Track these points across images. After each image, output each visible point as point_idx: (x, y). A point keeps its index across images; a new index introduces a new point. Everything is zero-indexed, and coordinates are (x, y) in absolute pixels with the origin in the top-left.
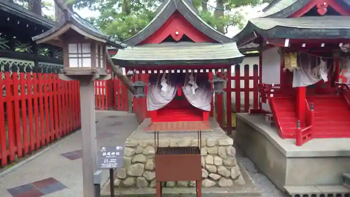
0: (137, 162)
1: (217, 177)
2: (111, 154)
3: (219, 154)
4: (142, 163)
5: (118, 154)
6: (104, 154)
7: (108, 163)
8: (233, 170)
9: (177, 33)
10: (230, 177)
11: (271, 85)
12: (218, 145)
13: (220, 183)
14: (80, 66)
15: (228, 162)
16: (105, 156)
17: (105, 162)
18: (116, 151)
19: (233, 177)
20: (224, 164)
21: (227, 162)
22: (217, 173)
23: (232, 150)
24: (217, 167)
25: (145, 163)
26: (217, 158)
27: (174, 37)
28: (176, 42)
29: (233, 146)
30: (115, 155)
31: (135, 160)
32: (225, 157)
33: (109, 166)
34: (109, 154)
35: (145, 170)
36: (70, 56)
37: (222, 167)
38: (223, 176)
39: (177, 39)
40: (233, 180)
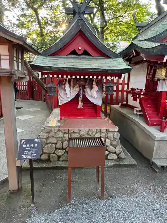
0: (50, 143)
1: (107, 153)
2: (30, 146)
3: (109, 137)
4: (53, 143)
5: (36, 145)
6: (24, 146)
7: (28, 154)
8: (117, 148)
9: (80, 48)
10: (115, 153)
12: (108, 131)
13: (109, 157)
15: (115, 143)
16: (25, 148)
17: (25, 153)
18: (34, 143)
19: (118, 153)
20: (111, 144)
21: (113, 143)
22: (107, 150)
23: (117, 135)
24: (107, 146)
25: (56, 144)
26: (107, 140)
27: (77, 51)
28: (79, 55)
29: (118, 131)
30: (34, 147)
31: (48, 141)
32: (112, 139)
33: (29, 157)
34: (28, 146)
35: (56, 149)
37: (110, 146)
38: (110, 152)
39: (80, 53)
40: (118, 155)
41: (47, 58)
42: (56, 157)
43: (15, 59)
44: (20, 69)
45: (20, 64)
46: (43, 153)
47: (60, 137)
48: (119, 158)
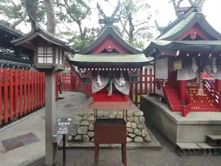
0: (84, 125)
1: (133, 136)
2: (64, 124)
3: (135, 121)
4: (86, 126)
5: (69, 124)
6: (59, 124)
7: (62, 130)
8: (143, 131)
9: (109, 47)
10: (141, 136)
11: (164, 79)
12: (134, 116)
13: (135, 140)
14: (45, 62)
16: (60, 125)
17: (59, 130)
18: (67, 122)
19: (143, 136)
20: (137, 128)
21: (139, 126)
22: (133, 133)
23: (143, 119)
24: (133, 129)
25: (88, 126)
26: (133, 124)
27: (108, 50)
28: (109, 53)
29: (143, 116)
30: (67, 124)
31: (82, 124)
32: (138, 123)
33: (63, 133)
34: (63, 124)
35: (88, 130)
36: (39, 55)
37: (137, 129)
38: (137, 135)
39: (110, 51)
40: (143, 138)
41: (84, 56)
42: (88, 138)
43: (57, 56)
44: (61, 63)
45: (61, 60)
46: (77, 134)
47: (91, 121)
48: (145, 141)
